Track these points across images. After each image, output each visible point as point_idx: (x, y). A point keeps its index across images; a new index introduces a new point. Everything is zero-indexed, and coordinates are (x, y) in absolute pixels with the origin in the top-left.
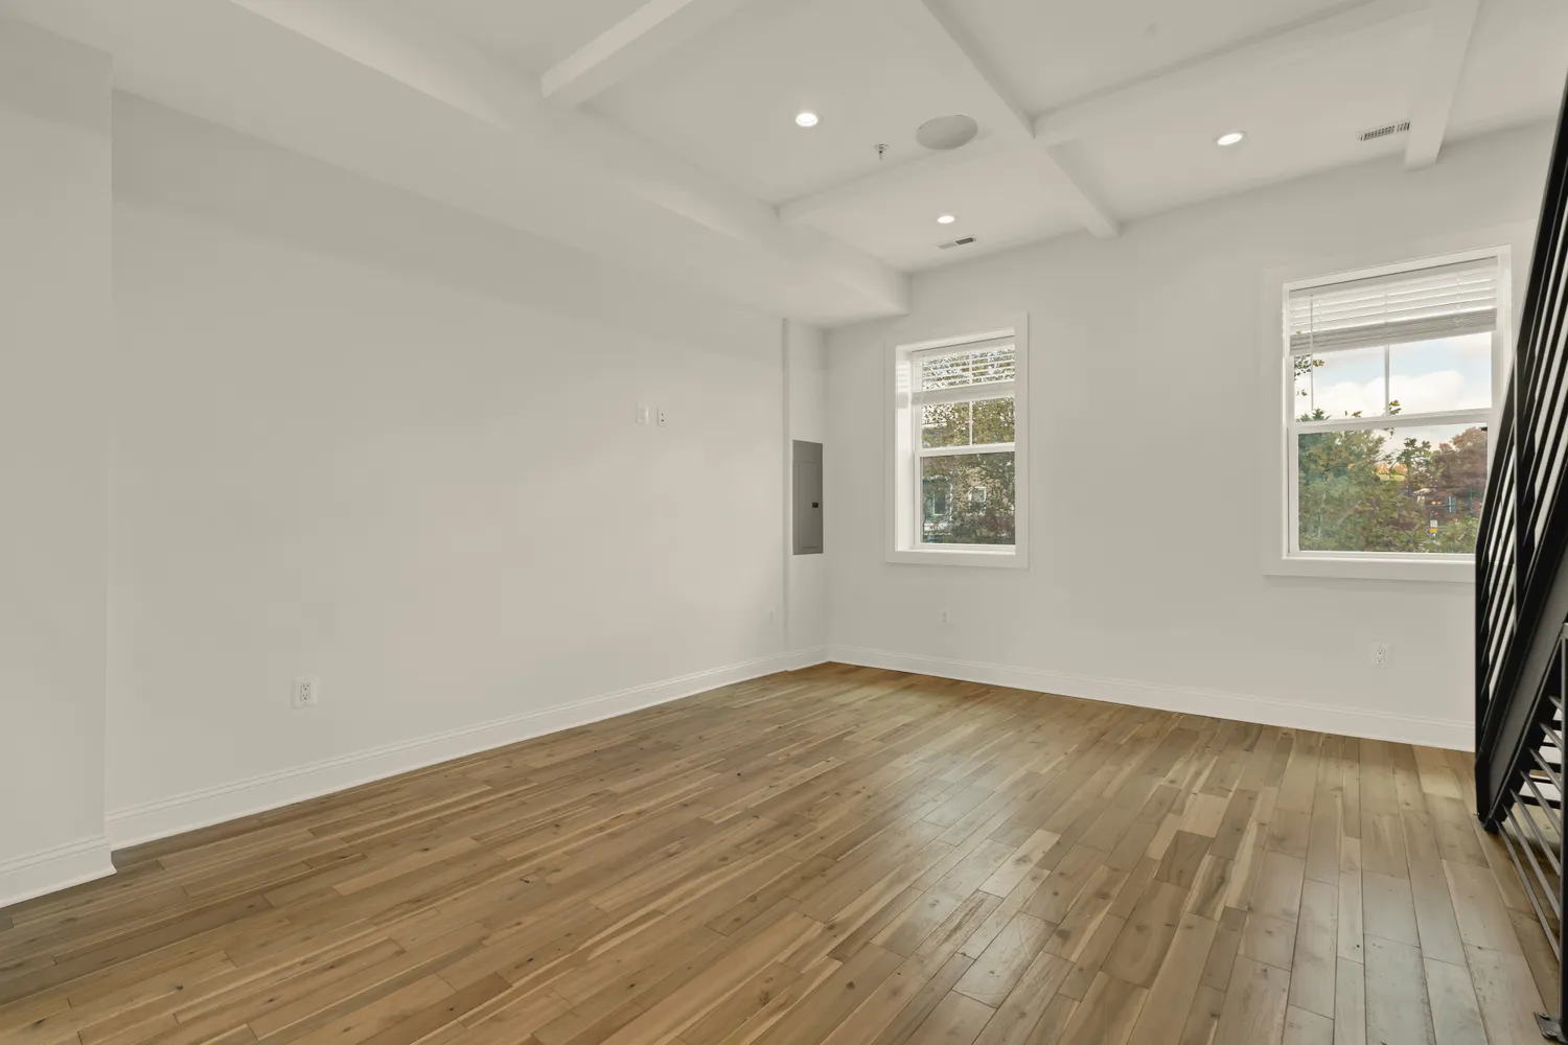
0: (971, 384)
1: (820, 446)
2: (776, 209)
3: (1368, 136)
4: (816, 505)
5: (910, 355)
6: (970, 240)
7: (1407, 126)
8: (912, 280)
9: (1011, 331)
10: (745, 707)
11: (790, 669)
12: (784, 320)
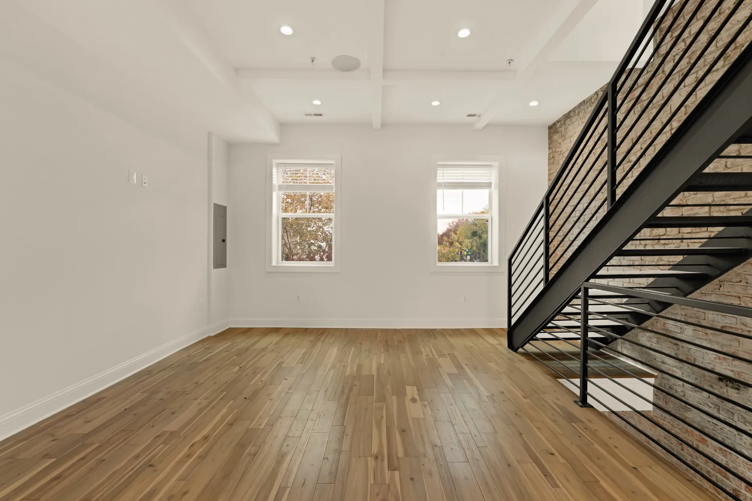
0: (308, 184)
1: (225, 208)
2: (237, 70)
3: (469, 115)
4: (224, 241)
5: (278, 165)
6: (321, 115)
7: (479, 116)
8: (283, 126)
9: (333, 162)
10: (206, 360)
11: (212, 334)
12: (209, 133)
